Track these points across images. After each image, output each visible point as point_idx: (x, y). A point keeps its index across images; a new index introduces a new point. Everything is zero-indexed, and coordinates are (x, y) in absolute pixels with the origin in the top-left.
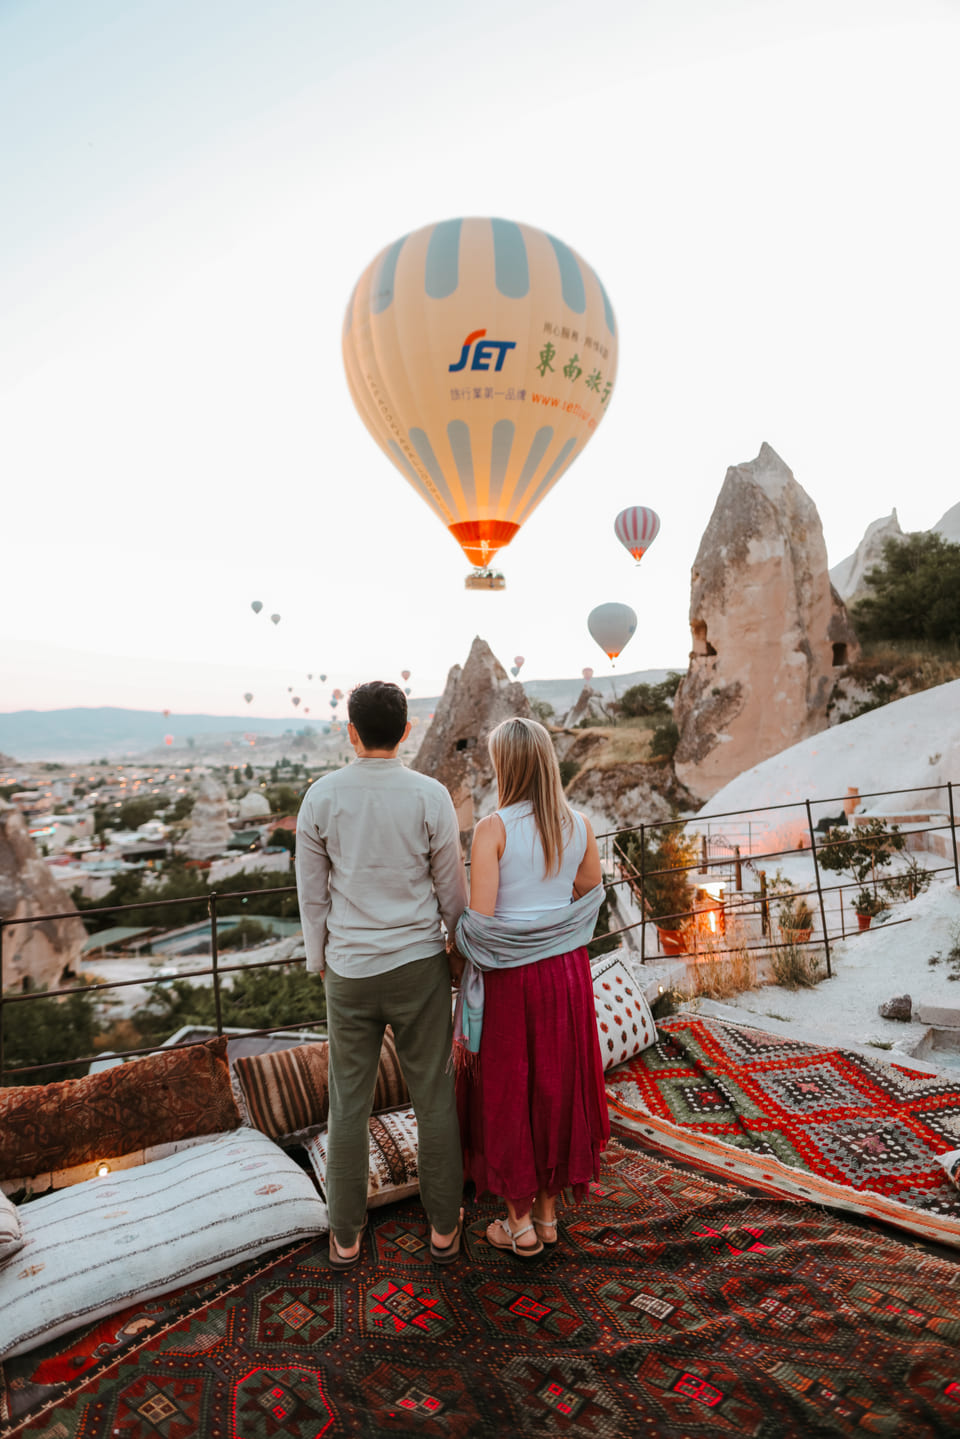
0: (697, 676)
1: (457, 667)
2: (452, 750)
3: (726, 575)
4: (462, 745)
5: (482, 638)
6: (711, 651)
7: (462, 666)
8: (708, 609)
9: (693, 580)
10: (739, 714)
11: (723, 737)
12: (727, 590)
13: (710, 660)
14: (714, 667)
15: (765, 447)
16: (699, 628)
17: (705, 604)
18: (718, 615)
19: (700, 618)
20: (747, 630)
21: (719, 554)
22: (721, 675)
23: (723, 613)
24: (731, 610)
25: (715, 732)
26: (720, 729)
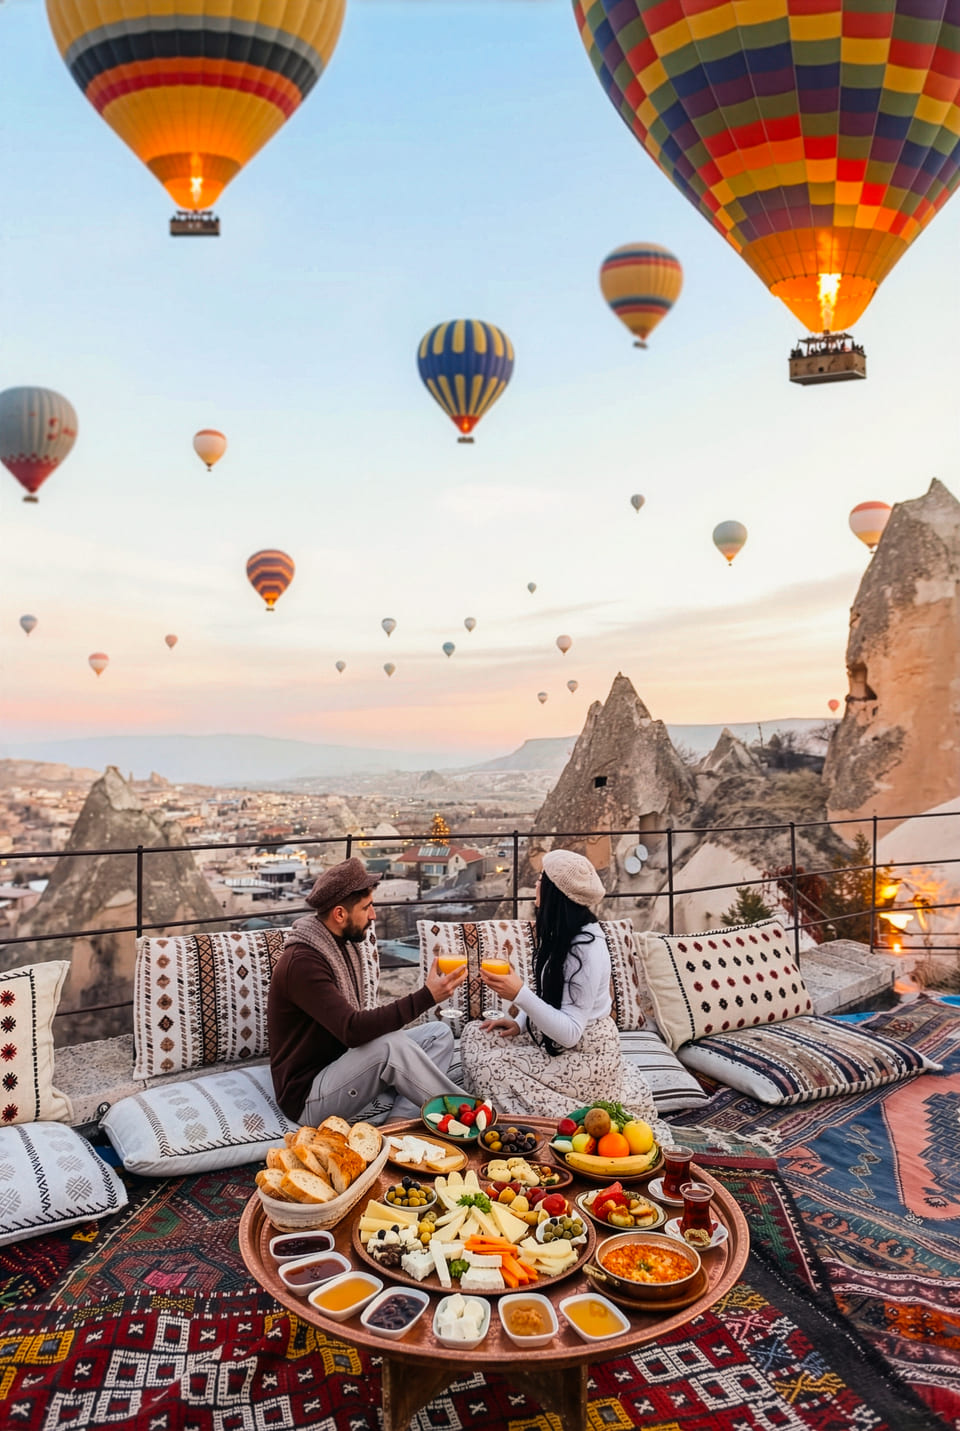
0: (854, 720)
1: (597, 703)
2: (591, 785)
3: (891, 616)
4: (600, 782)
5: (624, 675)
6: (871, 695)
7: (603, 703)
8: (868, 651)
9: (852, 621)
10: (900, 762)
11: (882, 786)
12: (890, 634)
13: (871, 704)
14: (874, 711)
15: (935, 482)
16: (857, 670)
17: (865, 645)
18: (880, 657)
19: (859, 661)
20: (912, 674)
21: (883, 593)
22: (882, 720)
23: (885, 655)
24: (893, 652)
25: (872, 779)
26: (878, 777)
